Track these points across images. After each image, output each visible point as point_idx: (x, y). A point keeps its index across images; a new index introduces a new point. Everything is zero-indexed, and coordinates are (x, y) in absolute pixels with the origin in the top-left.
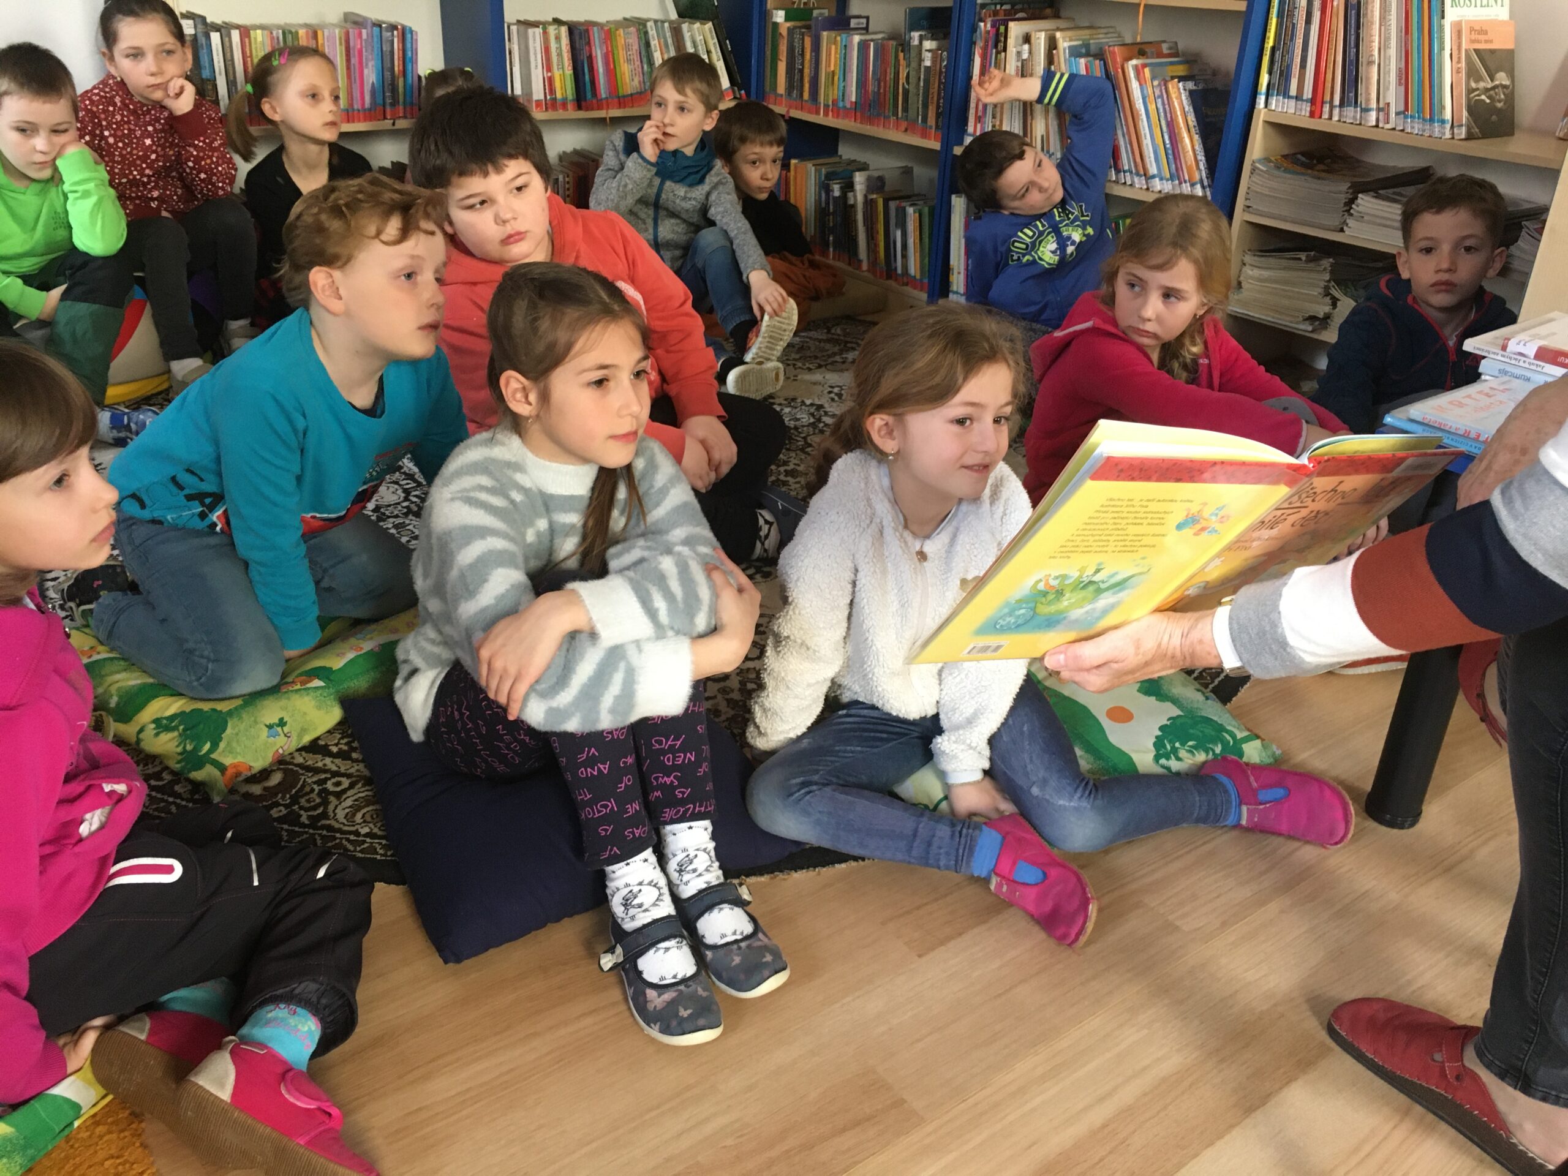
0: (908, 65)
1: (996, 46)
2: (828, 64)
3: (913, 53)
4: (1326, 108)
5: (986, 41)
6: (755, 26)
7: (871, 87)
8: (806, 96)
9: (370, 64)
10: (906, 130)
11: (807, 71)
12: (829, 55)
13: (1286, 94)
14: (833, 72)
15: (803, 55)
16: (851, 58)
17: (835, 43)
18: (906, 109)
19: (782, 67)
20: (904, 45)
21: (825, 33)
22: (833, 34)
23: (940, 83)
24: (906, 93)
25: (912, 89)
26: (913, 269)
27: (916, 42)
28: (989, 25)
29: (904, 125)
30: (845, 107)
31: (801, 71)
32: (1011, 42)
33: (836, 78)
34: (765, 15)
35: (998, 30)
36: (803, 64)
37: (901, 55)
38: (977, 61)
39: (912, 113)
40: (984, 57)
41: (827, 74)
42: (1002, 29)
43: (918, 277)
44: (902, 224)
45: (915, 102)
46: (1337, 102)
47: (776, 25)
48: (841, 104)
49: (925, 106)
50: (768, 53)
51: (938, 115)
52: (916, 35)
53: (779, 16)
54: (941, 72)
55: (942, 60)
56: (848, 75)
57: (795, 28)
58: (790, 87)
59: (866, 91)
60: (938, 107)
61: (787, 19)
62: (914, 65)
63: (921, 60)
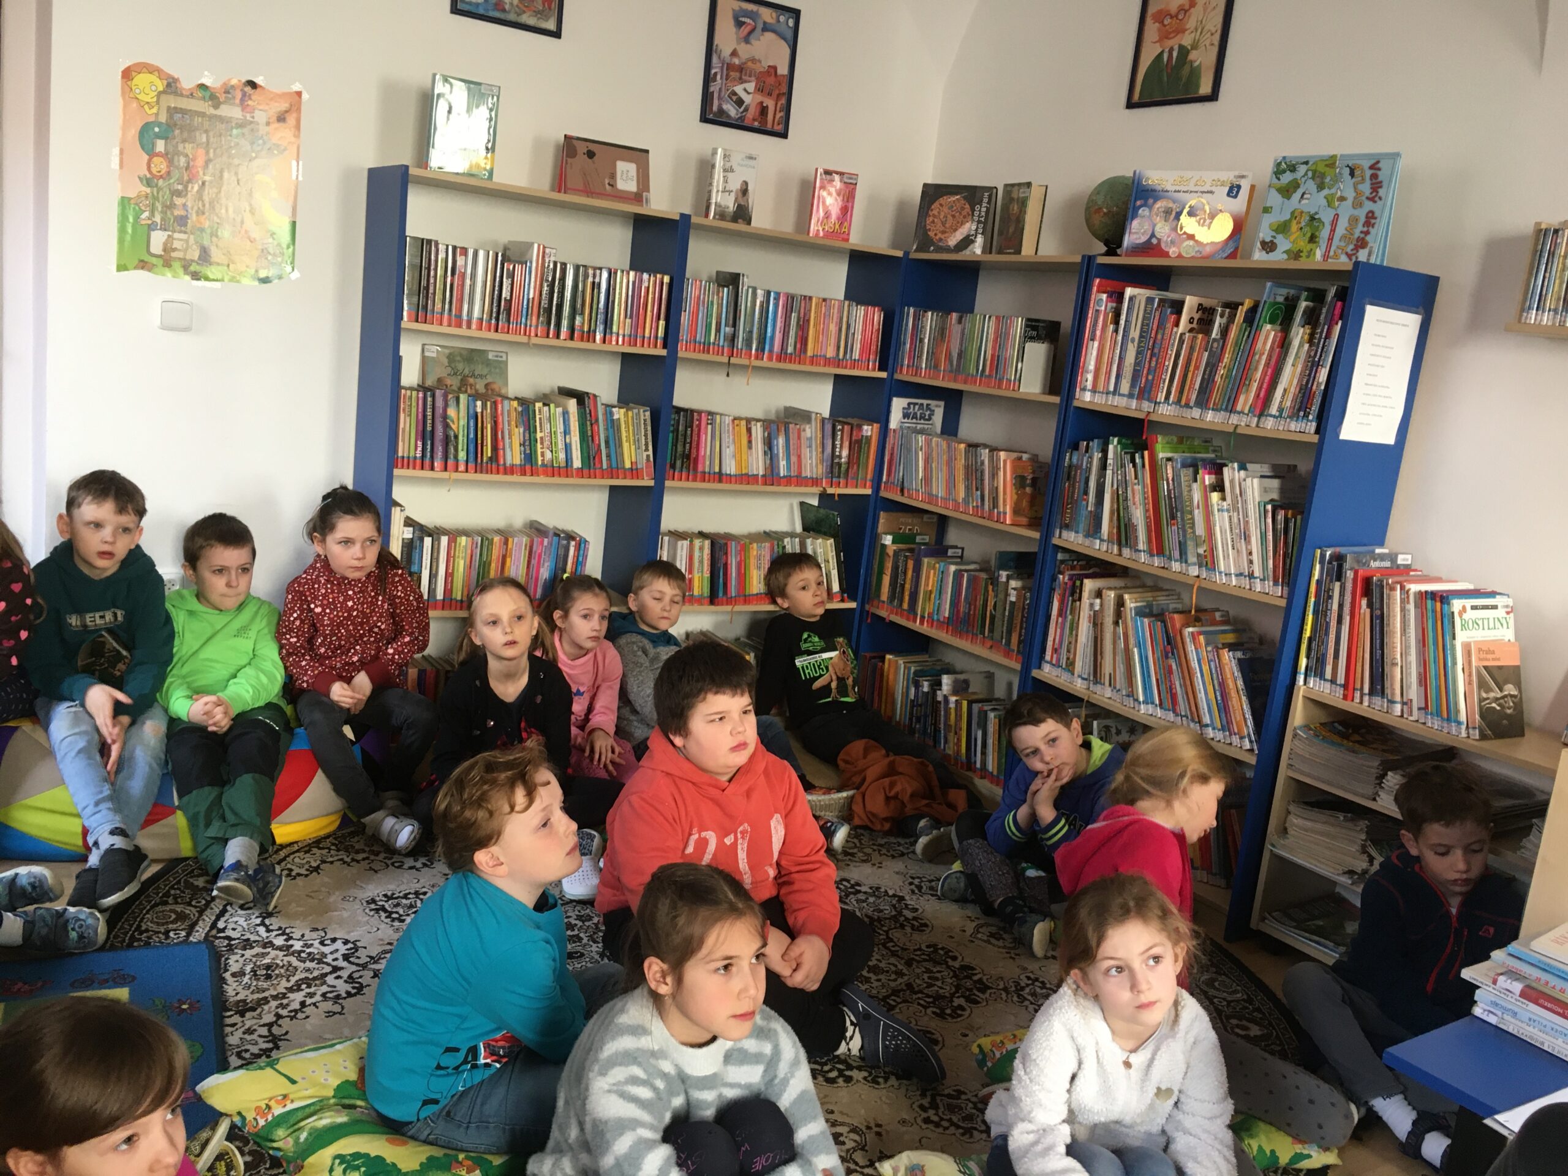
0: (996, 596)
1: (1072, 594)
2: (927, 585)
3: (1001, 588)
4: (1357, 694)
5: (1065, 590)
6: (867, 543)
7: (963, 608)
8: (905, 606)
9: (546, 564)
10: (991, 647)
11: (907, 586)
12: (928, 578)
13: (1322, 676)
14: (931, 592)
15: (905, 573)
16: (947, 583)
17: (934, 568)
18: (991, 631)
19: (886, 580)
20: (994, 580)
21: (926, 560)
22: (932, 561)
23: (1023, 616)
24: (993, 617)
25: (998, 615)
26: (991, 766)
27: (1004, 579)
28: (1066, 578)
29: (989, 643)
30: (938, 620)
31: (903, 586)
32: (1085, 595)
33: (933, 596)
34: (875, 537)
35: (1074, 583)
36: (904, 580)
37: (990, 588)
38: (1056, 605)
39: (997, 635)
40: (1062, 602)
41: (925, 592)
42: (1078, 583)
43: (995, 773)
44: (983, 725)
45: (1001, 627)
46: (1366, 690)
47: (884, 546)
48: (935, 617)
49: (1009, 633)
50: (876, 567)
51: (1020, 642)
52: (1004, 574)
53: (888, 540)
54: (1024, 608)
55: (1025, 599)
56: (943, 597)
57: (901, 550)
58: (892, 596)
59: (958, 611)
60: (1020, 635)
61: (894, 542)
62: (1001, 596)
63: (1007, 595)
